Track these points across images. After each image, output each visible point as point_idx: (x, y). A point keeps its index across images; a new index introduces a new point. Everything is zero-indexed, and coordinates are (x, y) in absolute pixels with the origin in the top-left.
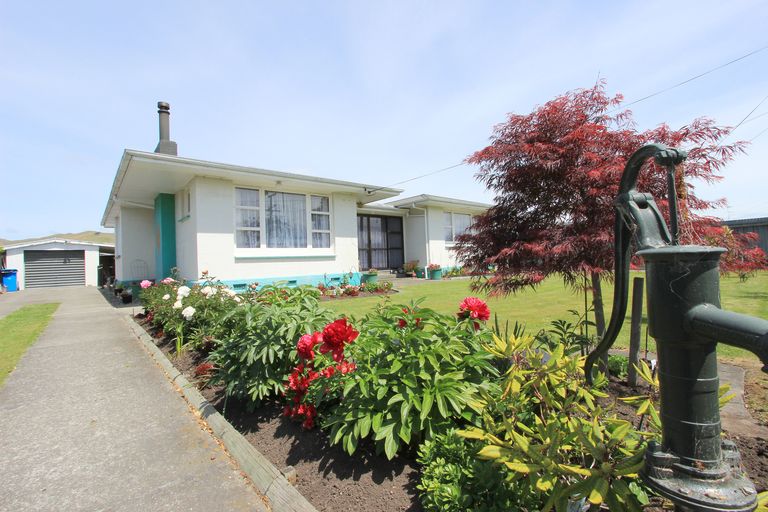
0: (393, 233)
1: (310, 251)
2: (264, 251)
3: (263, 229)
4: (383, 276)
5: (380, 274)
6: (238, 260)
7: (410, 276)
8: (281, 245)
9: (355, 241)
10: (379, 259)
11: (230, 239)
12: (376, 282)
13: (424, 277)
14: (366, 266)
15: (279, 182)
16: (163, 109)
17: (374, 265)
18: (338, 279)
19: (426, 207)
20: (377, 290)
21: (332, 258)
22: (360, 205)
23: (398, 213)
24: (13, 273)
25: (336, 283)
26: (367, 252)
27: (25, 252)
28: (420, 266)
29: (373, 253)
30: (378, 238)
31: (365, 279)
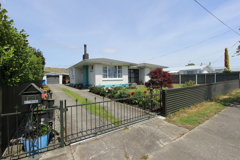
0: (136, 73)
1: (117, 79)
2: (108, 79)
3: (108, 74)
4: (134, 84)
5: (133, 84)
6: (103, 81)
7: (140, 84)
8: (111, 77)
9: (128, 76)
10: (133, 80)
11: (101, 76)
12: (132, 86)
13: (144, 85)
14: (129, 82)
15: (111, 64)
16: (85, 46)
17: (131, 82)
18: (123, 85)
19: (145, 67)
20: (133, 88)
21: (122, 80)
22: (129, 67)
23: (138, 68)
24: (44, 81)
25: (123, 86)
26: (130, 78)
27: (47, 76)
28: (143, 82)
29: (131, 79)
30: (133, 75)
31: (129, 85)
